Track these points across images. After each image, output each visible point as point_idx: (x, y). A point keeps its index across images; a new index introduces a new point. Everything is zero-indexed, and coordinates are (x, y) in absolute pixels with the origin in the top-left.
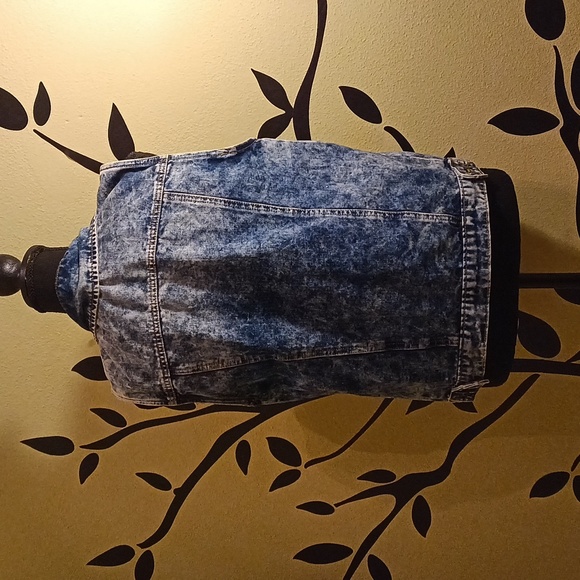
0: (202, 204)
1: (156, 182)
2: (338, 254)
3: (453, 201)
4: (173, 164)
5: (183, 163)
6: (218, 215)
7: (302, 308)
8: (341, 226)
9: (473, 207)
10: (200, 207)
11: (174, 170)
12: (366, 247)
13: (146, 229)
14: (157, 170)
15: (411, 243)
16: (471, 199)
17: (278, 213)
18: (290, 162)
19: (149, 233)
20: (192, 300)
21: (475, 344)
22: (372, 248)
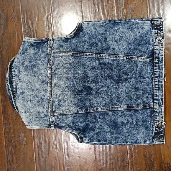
0: (65, 55)
1: (49, 48)
2: (111, 72)
3: (151, 53)
4: (54, 41)
5: (57, 41)
6: (70, 58)
7: (99, 92)
8: (111, 62)
9: (158, 55)
10: (64, 56)
11: (54, 43)
12: (120, 70)
13: (48, 64)
14: (49, 44)
15: (135, 68)
16: (157, 52)
17: (90, 56)
18: (94, 32)
19: (49, 66)
20: (62, 88)
21: (160, 106)
22: (122, 70)
